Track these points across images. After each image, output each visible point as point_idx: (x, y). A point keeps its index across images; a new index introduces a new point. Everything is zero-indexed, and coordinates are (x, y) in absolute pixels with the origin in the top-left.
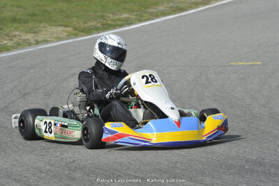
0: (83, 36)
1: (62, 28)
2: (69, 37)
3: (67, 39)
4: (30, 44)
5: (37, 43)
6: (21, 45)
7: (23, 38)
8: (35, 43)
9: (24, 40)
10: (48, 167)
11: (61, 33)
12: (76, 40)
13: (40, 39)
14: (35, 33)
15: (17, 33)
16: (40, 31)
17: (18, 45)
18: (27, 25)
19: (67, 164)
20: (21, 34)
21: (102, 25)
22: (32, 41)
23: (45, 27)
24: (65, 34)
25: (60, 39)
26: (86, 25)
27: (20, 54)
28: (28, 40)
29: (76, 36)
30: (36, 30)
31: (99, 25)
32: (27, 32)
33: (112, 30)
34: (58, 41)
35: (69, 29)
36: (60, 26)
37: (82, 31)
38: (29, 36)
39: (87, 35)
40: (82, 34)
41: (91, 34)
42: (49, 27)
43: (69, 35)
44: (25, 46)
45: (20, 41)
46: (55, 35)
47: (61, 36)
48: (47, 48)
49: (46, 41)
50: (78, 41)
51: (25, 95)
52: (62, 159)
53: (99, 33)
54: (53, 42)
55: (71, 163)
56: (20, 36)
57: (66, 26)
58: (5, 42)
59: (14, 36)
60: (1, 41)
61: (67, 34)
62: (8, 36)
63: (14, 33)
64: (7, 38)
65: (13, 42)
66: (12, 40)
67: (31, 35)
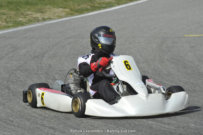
0: (77, 15)
1: (62, 9)
2: (67, 15)
3: (67, 17)
4: (38, 21)
5: (44, 20)
6: (32, 21)
7: (34, 16)
8: (42, 20)
9: (35, 18)
11: (61, 13)
13: (46, 17)
14: (42, 12)
15: (29, 13)
16: (46, 11)
17: (30, 22)
18: (36, 7)
20: (32, 13)
21: (91, 7)
22: (40, 18)
23: (50, 8)
24: (64, 14)
25: (60, 17)
26: (79, 7)
27: (31, 28)
28: (38, 18)
29: (72, 15)
30: (43, 10)
31: (89, 7)
32: (36, 12)
34: (59, 19)
35: (67, 10)
36: (61, 7)
38: (38, 15)
39: (80, 14)
40: (77, 13)
41: (83, 14)
42: (52, 8)
43: (66, 15)
44: (35, 22)
45: (31, 18)
46: (57, 14)
47: (61, 15)
48: (51, 24)
49: (50, 19)
50: (73, 19)
51: (34, 58)
53: (88, 12)
54: (55, 19)
56: (32, 15)
57: (65, 8)
58: (21, 19)
59: (27, 15)
60: (18, 18)
61: (66, 13)
62: (23, 14)
63: (27, 13)
64: (22, 16)
65: (26, 19)
66: (26, 17)
67: (39, 14)
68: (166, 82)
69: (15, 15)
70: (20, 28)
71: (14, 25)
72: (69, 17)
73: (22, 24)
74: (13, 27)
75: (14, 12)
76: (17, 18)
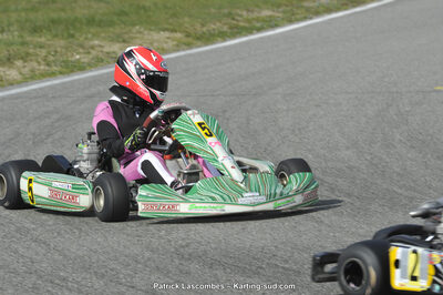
0: (199, 47)
1: (167, 34)
2: (177, 48)
3: (178, 51)
6: (102, 61)
7: (105, 50)
9: (108, 53)
10: (147, 254)
11: (166, 43)
12: (189, 52)
14: (124, 41)
15: (96, 42)
16: (132, 38)
17: (98, 62)
18: (111, 29)
19: (177, 250)
20: (102, 44)
21: (231, 28)
23: (140, 33)
24: (171, 44)
25: (164, 51)
26: (204, 29)
27: (101, 76)
28: (114, 52)
29: (189, 46)
30: (126, 36)
31: (225, 28)
32: (112, 41)
33: (245, 36)
35: (178, 35)
36: (164, 30)
37: (198, 39)
38: (116, 47)
39: (206, 45)
40: (199, 43)
41: (213, 43)
42: (146, 32)
43: (178, 45)
45: (100, 55)
46: (156, 45)
47: (165, 46)
50: (190, 55)
52: (170, 241)
53: (225, 40)
55: (183, 247)
56: (100, 46)
57: (174, 31)
58: (78, 57)
59: (92, 48)
60: (73, 55)
61: (175, 43)
62: (82, 46)
63: (91, 43)
64: (81, 50)
65: (91, 56)
66: (89, 53)
67: (118, 45)
68: (399, 191)
69: (67, 48)
70: (76, 77)
71: (64, 70)
72: (184, 50)
73: (81, 68)
74: (61, 73)
75: (62, 42)
76: (69, 54)
